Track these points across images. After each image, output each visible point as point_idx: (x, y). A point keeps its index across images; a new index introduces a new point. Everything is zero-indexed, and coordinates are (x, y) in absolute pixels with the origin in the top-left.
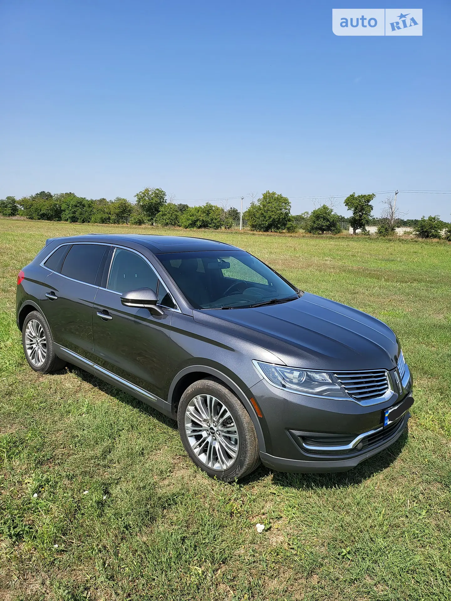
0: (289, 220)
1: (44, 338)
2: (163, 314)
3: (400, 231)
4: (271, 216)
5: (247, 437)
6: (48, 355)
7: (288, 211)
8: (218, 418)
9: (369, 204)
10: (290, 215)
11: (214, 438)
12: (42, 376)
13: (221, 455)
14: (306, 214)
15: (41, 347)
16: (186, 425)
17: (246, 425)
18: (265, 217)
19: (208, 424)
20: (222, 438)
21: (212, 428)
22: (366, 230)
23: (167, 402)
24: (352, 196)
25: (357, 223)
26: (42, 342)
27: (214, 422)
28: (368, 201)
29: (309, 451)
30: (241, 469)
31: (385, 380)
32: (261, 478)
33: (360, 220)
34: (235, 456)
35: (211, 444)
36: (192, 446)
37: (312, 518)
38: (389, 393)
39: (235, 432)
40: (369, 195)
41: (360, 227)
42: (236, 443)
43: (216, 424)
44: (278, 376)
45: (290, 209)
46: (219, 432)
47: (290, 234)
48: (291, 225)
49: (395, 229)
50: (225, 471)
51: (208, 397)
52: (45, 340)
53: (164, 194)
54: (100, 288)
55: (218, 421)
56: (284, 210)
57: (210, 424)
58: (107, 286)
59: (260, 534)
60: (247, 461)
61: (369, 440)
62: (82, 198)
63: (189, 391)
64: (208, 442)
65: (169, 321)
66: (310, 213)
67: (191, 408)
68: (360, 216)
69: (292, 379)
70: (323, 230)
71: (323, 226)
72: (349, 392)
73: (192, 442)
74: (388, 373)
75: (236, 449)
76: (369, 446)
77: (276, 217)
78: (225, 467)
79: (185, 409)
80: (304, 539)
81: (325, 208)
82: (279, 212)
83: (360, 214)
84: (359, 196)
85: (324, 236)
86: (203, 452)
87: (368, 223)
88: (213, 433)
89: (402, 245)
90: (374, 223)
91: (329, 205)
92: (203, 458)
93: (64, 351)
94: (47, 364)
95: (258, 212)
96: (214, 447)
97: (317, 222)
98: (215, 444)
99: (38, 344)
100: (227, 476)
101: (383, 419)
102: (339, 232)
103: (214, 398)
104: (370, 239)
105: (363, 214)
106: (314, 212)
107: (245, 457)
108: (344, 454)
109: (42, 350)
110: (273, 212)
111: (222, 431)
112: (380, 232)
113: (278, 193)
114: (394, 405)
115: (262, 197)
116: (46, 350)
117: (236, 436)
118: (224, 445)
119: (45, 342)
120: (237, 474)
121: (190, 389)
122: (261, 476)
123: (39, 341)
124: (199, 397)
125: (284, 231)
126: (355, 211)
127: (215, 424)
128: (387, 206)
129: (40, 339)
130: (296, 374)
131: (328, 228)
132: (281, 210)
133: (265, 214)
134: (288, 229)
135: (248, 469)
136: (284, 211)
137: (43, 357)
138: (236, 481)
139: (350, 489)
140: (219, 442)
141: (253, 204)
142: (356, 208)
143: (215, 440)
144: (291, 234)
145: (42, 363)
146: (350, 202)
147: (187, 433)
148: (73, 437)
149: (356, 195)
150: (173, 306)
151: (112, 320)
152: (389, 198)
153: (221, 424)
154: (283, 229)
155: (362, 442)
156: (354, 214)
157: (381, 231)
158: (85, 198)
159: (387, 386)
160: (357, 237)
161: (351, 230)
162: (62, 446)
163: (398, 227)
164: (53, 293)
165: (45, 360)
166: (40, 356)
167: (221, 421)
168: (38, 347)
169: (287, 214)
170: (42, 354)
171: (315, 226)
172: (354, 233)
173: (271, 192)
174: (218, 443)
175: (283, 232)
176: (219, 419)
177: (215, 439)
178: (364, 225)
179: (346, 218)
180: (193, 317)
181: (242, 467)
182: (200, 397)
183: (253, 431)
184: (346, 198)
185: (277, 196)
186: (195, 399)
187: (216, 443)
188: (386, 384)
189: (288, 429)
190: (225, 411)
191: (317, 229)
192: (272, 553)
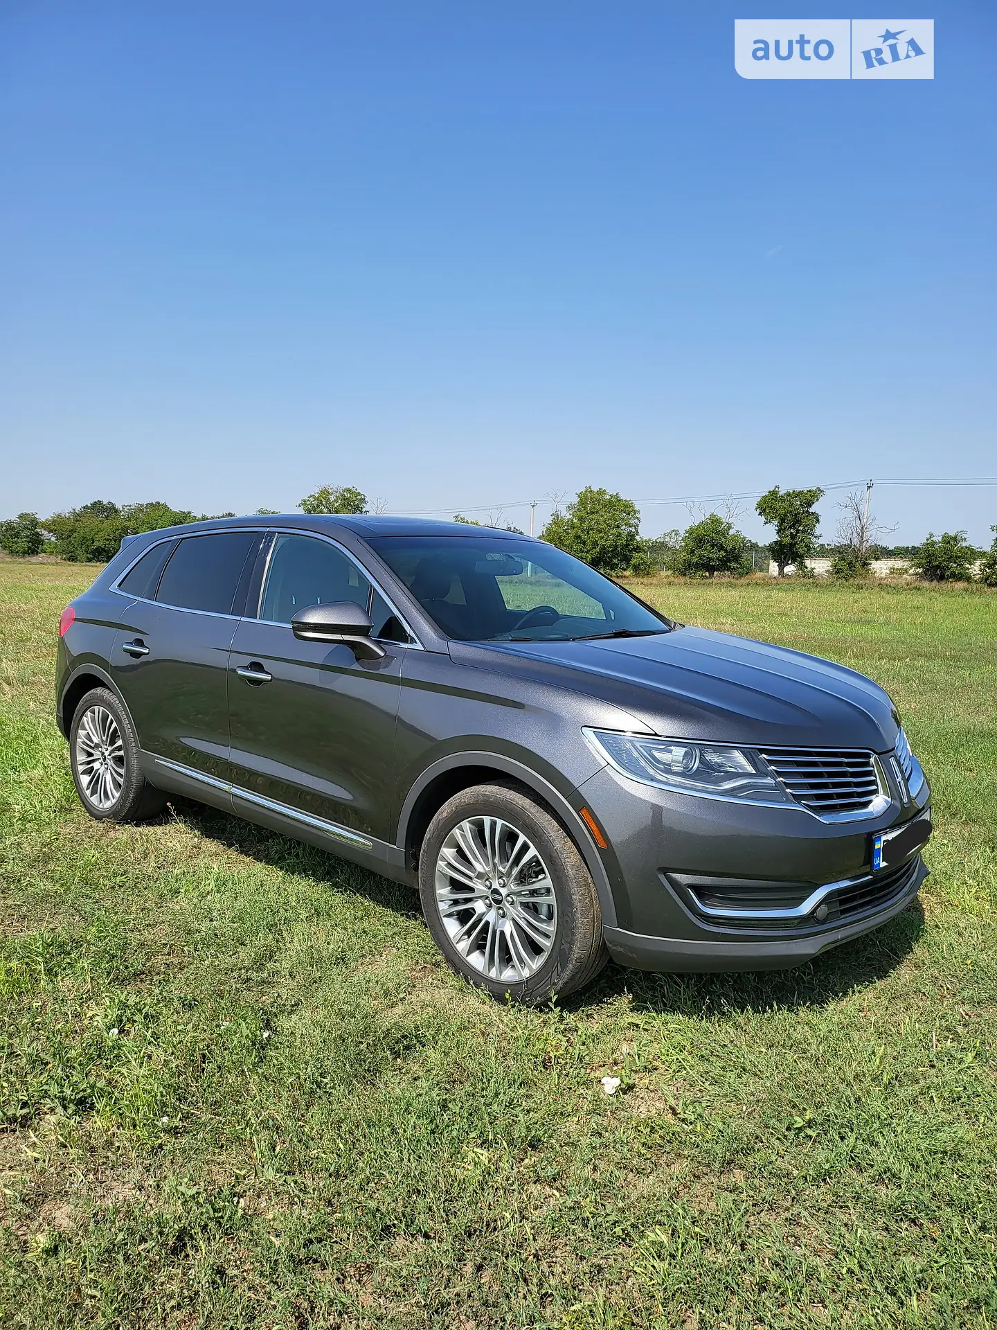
0: (638, 549)
1: (119, 743)
2: (382, 654)
3: (881, 567)
4: (597, 541)
5: (574, 897)
6: (128, 781)
7: (634, 530)
8: (508, 866)
9: (811, 510)
10: (637, 538)
11: (501, 911)
12: (114, 828)
13: (517, 947)
14: (673, 534)
15: (111, 765)
16: (438, 892)
17: (571, 872)
18: (584, 543)
19: (488, 883)
20: (519, 908)
21: (495, 892)
22: (807, 568)
23: (395, 847)
24: (773, 494)
25: (785, 552)
26: (113, 755)
27: (500, 878)
28: (809, 505)
29: (711, 920)
30: (562, 970)
31: (870, 773)
32: (607, 1000)
33: (793, 545)
34: (549, 944)
35: (494, 926)
36: (451, 936)
37: (724, 1068)
38: (879, 803)
39: (548, 890)
40: (810, 491)
41: (794, 560)
42: (550, 917)
43: (504, 881)
44: (641, 759)
45: (638, 525)
46: (512, 898)
47: (640, 580)
48: (642, 559)
49: (870, 564)
50: (528, 980)
51: (487, 820)
52: (119, 748)
53: (363, 500)
54: (243, 619)
55: (509, 874)
56: (624, 527)
57: (491, 883)
58: (258, 613)
59: (611, 1098)
60: (577, 951)
61: (842, 902)
62: (184, 513)
63: (445, 814)
64: (487, 923)
65: (398, 669)
66: (682, 533)
67: (448, 852)
68: (793, 537)
69: (669, 765)
70: (711, 569)
71: (711, 559)
72: (794, 793)
73: (453, 927)
74: (875, 758)
75: (551, 928)
76: (842, 917)
77: (608, 543)
78: (526, 973)
79: (435, 855)
80: (708, 1104)
81: (714, 520)
82: (614, 531)
83: (791, 533)
84: (788, 494)
85: (715, 581)
86: (478, 949)
87: (810, 552)
88: (498, 902)
89: (887, 597)
90: (823, 552)
91: (722, 515)
92: (477, 961)
93: (162, 765)
94: (124, 801)
95: (568, 533)
96: (502, 933)
97: (698, 552)
98: (504, 924)
99: (104, 760)
100: (533, 991)
101: (870, 854)
102: (747, 574)
103: (500, 822)
104: (815, 585)
105: (798, 531)
106: (691, 532)
107: (571, 943)
108: (787, 928)
109: (113, 772)
110: (601, 532)
111: (518, 894)
112: (837, 570)
113: (611, 490)
114: (893, 827)
115: (576, 500)
116: (122, 771)
117: (552, 899)
118: (523, 924)
119: (121, 753)
120: (555, 984)
121: (446, 809)
122: (605, 996)
123: (107, 753)
124: (466, 825)
125: (627, 573)
126: (781, 526)
127: (501, 881)
128: (850, 514)
129: (110, 749)
130: (678, 752)
131: (723, 565)
132: (618, 527)
133: (584, 537)
134: (636, 568)
135: (577, 971)
136: (625, 530)
137: (117, 785)
138: (554, 1000)
139: (804, 1013)
140: (513, 920)
141: (556, 516)
142: (782, 521)
143: (502, 917)
144: (642, 580)
145: (114, 801)
146: (770, 506)
147: (440, 909)
148: (189, 932)
149: (782, 492)
150: (405, 638)
151: (271, 681)
152: (853, 495)
153: (515, 879)
154: (625, 570)
155: (827, 904)
156: (778, 532)
157: (840, 569)
158: (189, 513)
159: (875, 787)
160: (787, 581)
161: (774, 567)
162: (166, 951)
163: (877, 559)
164: (139, 643)
165: (119, 793)
166: (110, 786)
167: (515, 871)
168: (106, 766)
169: (631, 536)
170: (114, 780)
171: (695, 560)
172: (779, 575)
173: (595, 489)
174: (511, 921)
175: (625, 577)
176: (511, 868)
177: (504, 916)
178: (802, 557)
179: (761, 545)
180: (449, 655)
181: (564, 967)
182: (468, 824)
183: (587, 885)
184: (759, 499)
185: (608, 497)
186: (457, 831)
187: (505, 922)
188: (873, 783)
189: (664, 871)
190: (525, 848)
191: (699, 566)
192: (639, 1128)
